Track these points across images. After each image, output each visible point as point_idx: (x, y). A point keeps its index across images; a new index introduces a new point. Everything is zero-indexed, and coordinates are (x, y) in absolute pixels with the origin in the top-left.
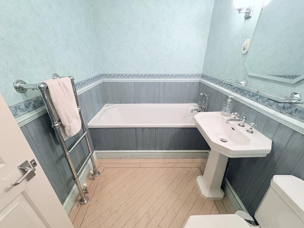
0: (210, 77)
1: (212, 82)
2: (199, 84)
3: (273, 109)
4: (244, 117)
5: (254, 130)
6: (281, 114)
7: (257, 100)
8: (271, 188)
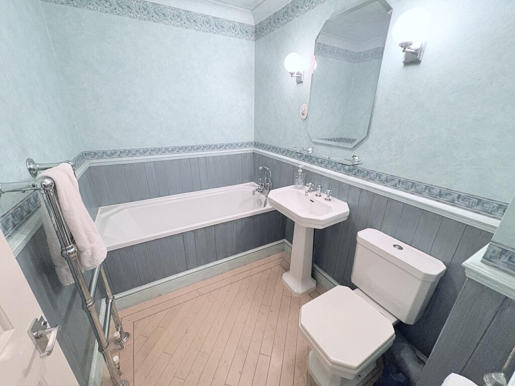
0: (267, 146)
1: (272, 151)
2: (252, 156)
3: (341, 173)
4: (319, 186)
5: (331, 197)
6: (348, 176)
7: (326, 167)
8: (359, 245)
